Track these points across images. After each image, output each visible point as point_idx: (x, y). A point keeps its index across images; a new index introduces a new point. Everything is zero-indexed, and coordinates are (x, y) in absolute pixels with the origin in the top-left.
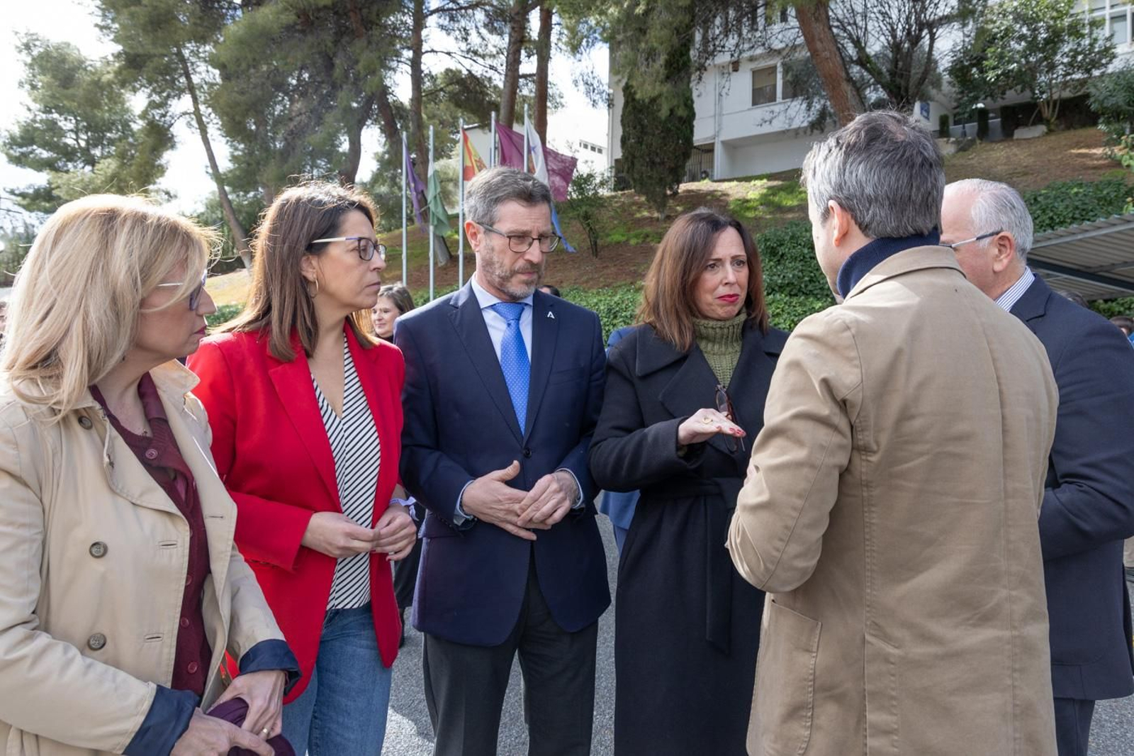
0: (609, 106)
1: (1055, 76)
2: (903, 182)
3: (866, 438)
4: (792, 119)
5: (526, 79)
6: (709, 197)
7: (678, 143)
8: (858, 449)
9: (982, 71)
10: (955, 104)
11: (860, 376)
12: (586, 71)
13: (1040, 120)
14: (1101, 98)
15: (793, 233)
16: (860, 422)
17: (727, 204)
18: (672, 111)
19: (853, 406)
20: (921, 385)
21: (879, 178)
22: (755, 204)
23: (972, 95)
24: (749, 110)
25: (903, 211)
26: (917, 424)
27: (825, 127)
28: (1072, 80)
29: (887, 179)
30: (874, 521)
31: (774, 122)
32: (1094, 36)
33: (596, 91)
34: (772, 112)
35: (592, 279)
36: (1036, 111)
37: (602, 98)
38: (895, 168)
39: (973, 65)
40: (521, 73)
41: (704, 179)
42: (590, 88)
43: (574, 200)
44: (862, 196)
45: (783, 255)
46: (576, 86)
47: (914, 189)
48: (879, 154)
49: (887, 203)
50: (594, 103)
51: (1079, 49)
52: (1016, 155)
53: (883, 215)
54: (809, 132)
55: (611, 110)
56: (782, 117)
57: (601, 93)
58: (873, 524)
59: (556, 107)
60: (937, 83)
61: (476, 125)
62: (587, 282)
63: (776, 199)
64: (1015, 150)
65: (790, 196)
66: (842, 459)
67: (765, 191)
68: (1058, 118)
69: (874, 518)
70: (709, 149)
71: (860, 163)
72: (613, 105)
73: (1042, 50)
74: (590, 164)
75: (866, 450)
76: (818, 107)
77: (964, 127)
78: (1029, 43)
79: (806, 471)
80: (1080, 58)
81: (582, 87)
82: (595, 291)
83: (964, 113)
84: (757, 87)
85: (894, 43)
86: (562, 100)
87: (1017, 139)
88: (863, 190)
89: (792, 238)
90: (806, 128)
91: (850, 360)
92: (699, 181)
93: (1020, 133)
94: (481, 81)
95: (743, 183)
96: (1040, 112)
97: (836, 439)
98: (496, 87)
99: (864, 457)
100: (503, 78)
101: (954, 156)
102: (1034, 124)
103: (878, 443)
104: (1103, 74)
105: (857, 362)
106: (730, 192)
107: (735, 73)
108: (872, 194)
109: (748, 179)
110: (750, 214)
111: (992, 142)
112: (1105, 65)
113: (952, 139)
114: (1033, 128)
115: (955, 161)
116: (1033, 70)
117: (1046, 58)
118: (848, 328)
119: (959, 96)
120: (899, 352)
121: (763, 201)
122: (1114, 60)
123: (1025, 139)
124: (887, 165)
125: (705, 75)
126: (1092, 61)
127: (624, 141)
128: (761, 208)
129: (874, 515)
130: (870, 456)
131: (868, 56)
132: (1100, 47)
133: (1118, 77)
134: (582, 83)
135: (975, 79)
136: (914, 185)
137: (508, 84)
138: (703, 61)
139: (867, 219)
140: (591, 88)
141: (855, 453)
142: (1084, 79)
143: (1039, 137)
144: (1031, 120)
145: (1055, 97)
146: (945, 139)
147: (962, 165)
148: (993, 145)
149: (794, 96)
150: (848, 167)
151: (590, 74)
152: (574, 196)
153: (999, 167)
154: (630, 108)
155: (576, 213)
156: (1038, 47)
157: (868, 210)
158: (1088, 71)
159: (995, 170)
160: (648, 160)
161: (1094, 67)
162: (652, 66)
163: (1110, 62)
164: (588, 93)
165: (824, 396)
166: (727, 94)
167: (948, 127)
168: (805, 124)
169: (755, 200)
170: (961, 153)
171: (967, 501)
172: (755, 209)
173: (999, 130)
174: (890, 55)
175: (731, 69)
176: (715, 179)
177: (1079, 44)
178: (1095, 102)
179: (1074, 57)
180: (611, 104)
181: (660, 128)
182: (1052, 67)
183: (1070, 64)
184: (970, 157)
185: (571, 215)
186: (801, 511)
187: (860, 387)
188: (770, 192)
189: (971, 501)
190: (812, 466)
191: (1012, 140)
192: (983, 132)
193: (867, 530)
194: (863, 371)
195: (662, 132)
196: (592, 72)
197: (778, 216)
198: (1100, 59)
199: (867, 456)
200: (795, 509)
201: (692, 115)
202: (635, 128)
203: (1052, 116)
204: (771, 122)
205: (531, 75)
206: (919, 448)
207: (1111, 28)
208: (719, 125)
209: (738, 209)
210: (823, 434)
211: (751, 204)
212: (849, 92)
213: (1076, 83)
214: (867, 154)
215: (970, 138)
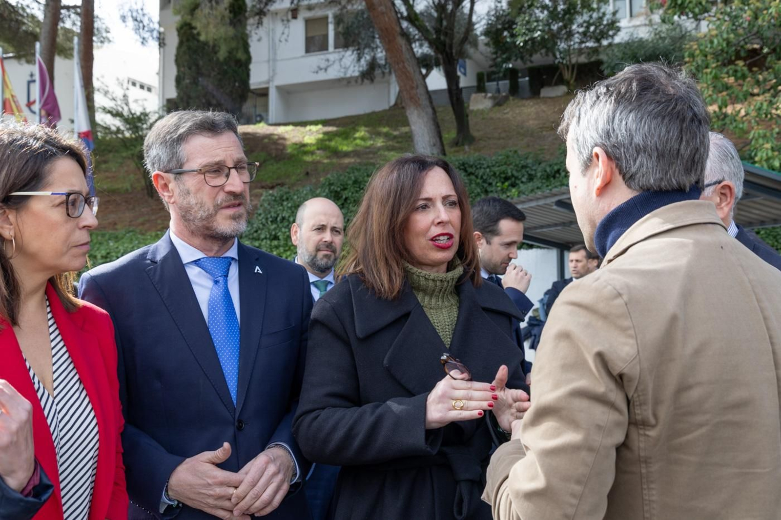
0: (160, 45)
1: (572, 43)
2: (673, 135)
3: (645, 412)
4: (346, 69)
5: (68, 10)
6: (266, 141)
7: (235, 85)
8: (634, 423)
9: (513, 36)
10: (491, 63)
11: (636, 347)
12: (135, 7)
13: (561, 81)
14: (613, 64)
15: (355, 177)
16: (639, 396)
17: (284, 146)
18: (230, 52)
19: (630, 380)
20: (697, 352)
21: (649, 128)
22: (313, 148)
23: (504, 56)
24: (303, 57)
25: (670, 164)
26: (695, 394)
27: (375, 77)
28: (587, 47)
29: (658, 130)
30: (654, 498)
31: (330, 70)
32: (602, 10)
33: (146, 29)
34: (328, 60)
35: (148, 221)
36: (558, 74)
37: (152, 36)
38: (666, 120)
39: (505, 29)
40: (62, 4)
41: (260, 122)
42: (139, 23)
43: (127, 138)
44: (631, 144)
45: (346, 199)
46: (124, 21)
47: (684, 143)
48: (650, 104)
49: (656, 154)
50: (144, 41)
51: (591, 21)
52: (544, 111)
53: (650, 165)
54: (360, 81)
55: (162, 49)
56: (336, 66)
57: (152, 31)
58: (653, 501)
59: (102, 42)
60: (475, 44)
61: (11, 55)
62: (143, 224)
63: (333, 144)
64: (543, 107)
65: (345, 142)
66: (619, 437)
67: (321, 136)
68: (576, 80)
69: (653, 495)
70: (263, 93)
71: (630, 112)
72: (164, 44)
73: (562, 19)
74: (140, 102)
75: (645, 424)
76: (368, 57)
77: (498, 84)
78: (550, 13)
79: (584, 454)
80: (592, 28)
81: (130, 23)
82: (153, 234)
83: (498, 73)
84: (310, 35)
85: (438, 4)
86: (109, 35)
87: (543, 98)
88: (632, 139)
89: (355, 182)
90: (357, 77)
91: (623, 330)
92: (254, 124)
93: (545, 92)
94: (16, 9)
95: (299, 128)
96: (561, 74)
97: (613, 416)
98: (33, 17)
99: (641, 432)
100: (42, 8)
101: (491, 109)
102: (556, 84)
103: (655, 416)
104: (610, 45)
105: (632, 332)
106: (287, 136)
107: (294, 21)
108: (641, 143)
109: (304, 124)
110: (308, 158)
111: (523, 98)
112: (612, 37)
113: (489, 95)
114: (556, 88)
115: (492, 115)
116: (554, 37)
117: (565, 26)
118: (619, 295)
119: (494, 56)
120: (674, 319)
121: (320, 146)
122: (619, 33)
123: (550, 98)
124: (658, 116)
125: (265, 20)
126: (602, 32)
127: (179, 80)
128: (318, 152)
129: (654, 492)
130: (649, 430)
131: (415, 14)
132: (608, 20)
133: (625, 47)
134: (130, 19)
135: (507, 42)
136: (684, 139)
137: (49, 15)
138: (262, 6)
139: (633, 170)
140: (141, 25)
141: (633, 430)
142: (596, 47)
143: (561, 97)
144: (554, 81)
145: (574, 61)
146: (483, 94)
147: (499, 119)
148: (524, 102)
149: (346, 46)
150: (618, 114)
151: (140, 11)
152: (127, 134)
153: (531, 122)
154: (184, 48)
155: (130, 152)
156: (558, 17)
157: (635, 161)
158: (598, 40)
159: (527, 124)
160: (204, 101)
161: (603, 37)
162: (216, 9)
163: (615, 34)
164: (137, 30)
165: (598, 371)
166: (286, 40)
167: (484, 83)
168: (357, 74)
169: (311, 145)
170: (497, 108)
171: (748, 471)
172: (312, 153)
173: (527, 87)
174: (435, 14)
175: (290, 16)
176: (270, 122)
177: (591, 17)
178: (607, 68)
179: (588, 27)
180: (162, 43)
181: (216, 69)
182: (570, 35)
183: (584, 34)
184: (506, 111)
185: (124, 154)
186: (580, 497)
187: (637, 360)
188: (326, 137)
189: (751, 470)
190: (590, 449)
191: (539, 98)
192: (514, 90)
193: (646, 508)
194: (639, 342)
195: (219, 74)
196: (142, 9)
197: (335, 160)
198: (608, 31)
199: (645, 429)
200: (573, 495)
201: (249, 59)
202: (190, 68)
203: (572, 77)
204: (326, 70)
205: (75, 7)
206: (699, 419)
207: (614, 6)
208: (274, 70)
209: (295, 152)
210: (600, 413)
211: (308, 148)
212: (404, 46)
213: (589, 50)
214: (639, 103)
215: (504, 94)
